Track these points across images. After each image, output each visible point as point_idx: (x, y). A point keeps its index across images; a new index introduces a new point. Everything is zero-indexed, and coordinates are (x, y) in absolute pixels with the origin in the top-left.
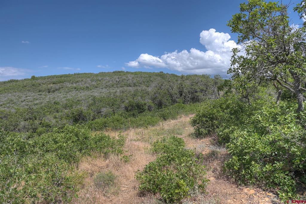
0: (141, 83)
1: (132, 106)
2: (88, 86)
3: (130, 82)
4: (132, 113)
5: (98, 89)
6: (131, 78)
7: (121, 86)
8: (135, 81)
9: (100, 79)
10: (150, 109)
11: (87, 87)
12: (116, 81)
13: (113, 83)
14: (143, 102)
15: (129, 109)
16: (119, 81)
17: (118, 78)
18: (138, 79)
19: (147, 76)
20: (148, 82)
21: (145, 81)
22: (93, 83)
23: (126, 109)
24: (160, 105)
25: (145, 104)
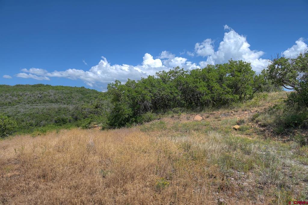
0: (62, 99)
1: (59, 120)
2: (10, 101)
3: (52, 98)
4: (59, 124)
5: (21, 104)
6: (52, 94)
7: (44, 101)
8: (57, 97)
9: (21, 94)
10: (70, 121)
11: (10, 103)
12: (38, 97)
13: (35, 98)
14: (66, 117)
15: (57, 122)
16: (42, 96)
17: (40, 94)
18: (60, 96)
19: (69, 91)
20: (69, 98)
21: (67, 98)
22: (14, 98)
23: (56, 122)
24: (76, 119)
25: (67, 119)
